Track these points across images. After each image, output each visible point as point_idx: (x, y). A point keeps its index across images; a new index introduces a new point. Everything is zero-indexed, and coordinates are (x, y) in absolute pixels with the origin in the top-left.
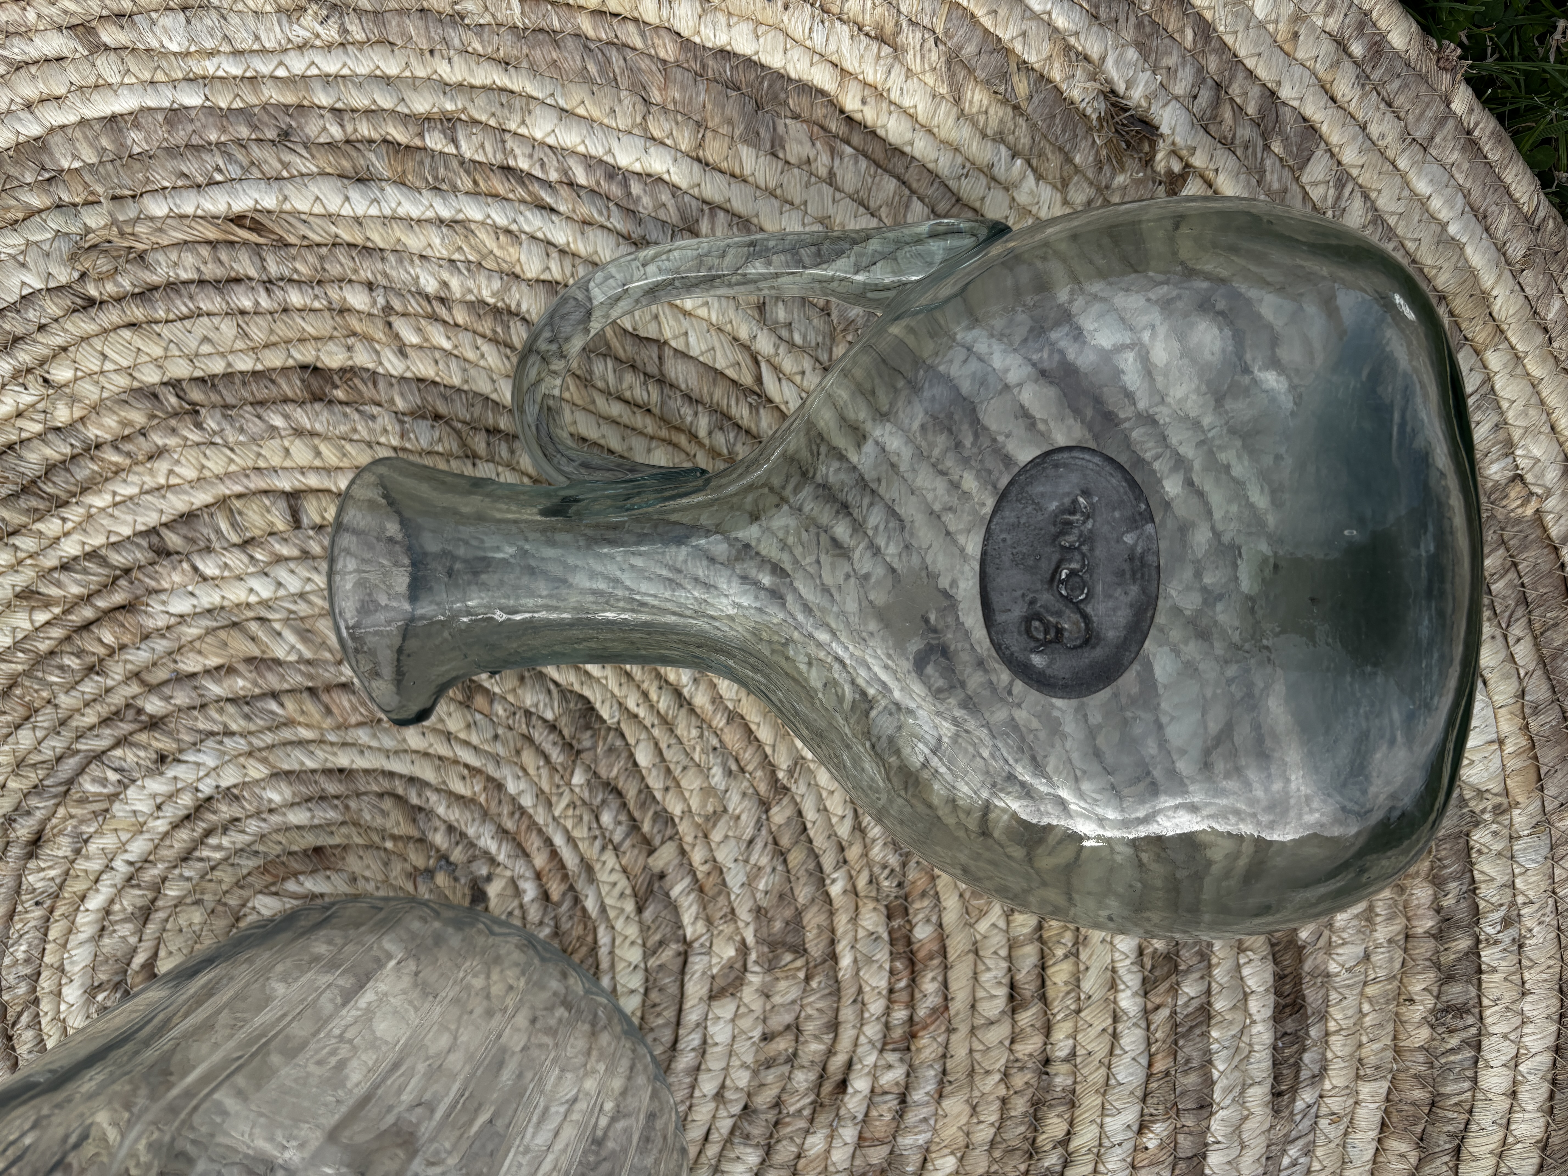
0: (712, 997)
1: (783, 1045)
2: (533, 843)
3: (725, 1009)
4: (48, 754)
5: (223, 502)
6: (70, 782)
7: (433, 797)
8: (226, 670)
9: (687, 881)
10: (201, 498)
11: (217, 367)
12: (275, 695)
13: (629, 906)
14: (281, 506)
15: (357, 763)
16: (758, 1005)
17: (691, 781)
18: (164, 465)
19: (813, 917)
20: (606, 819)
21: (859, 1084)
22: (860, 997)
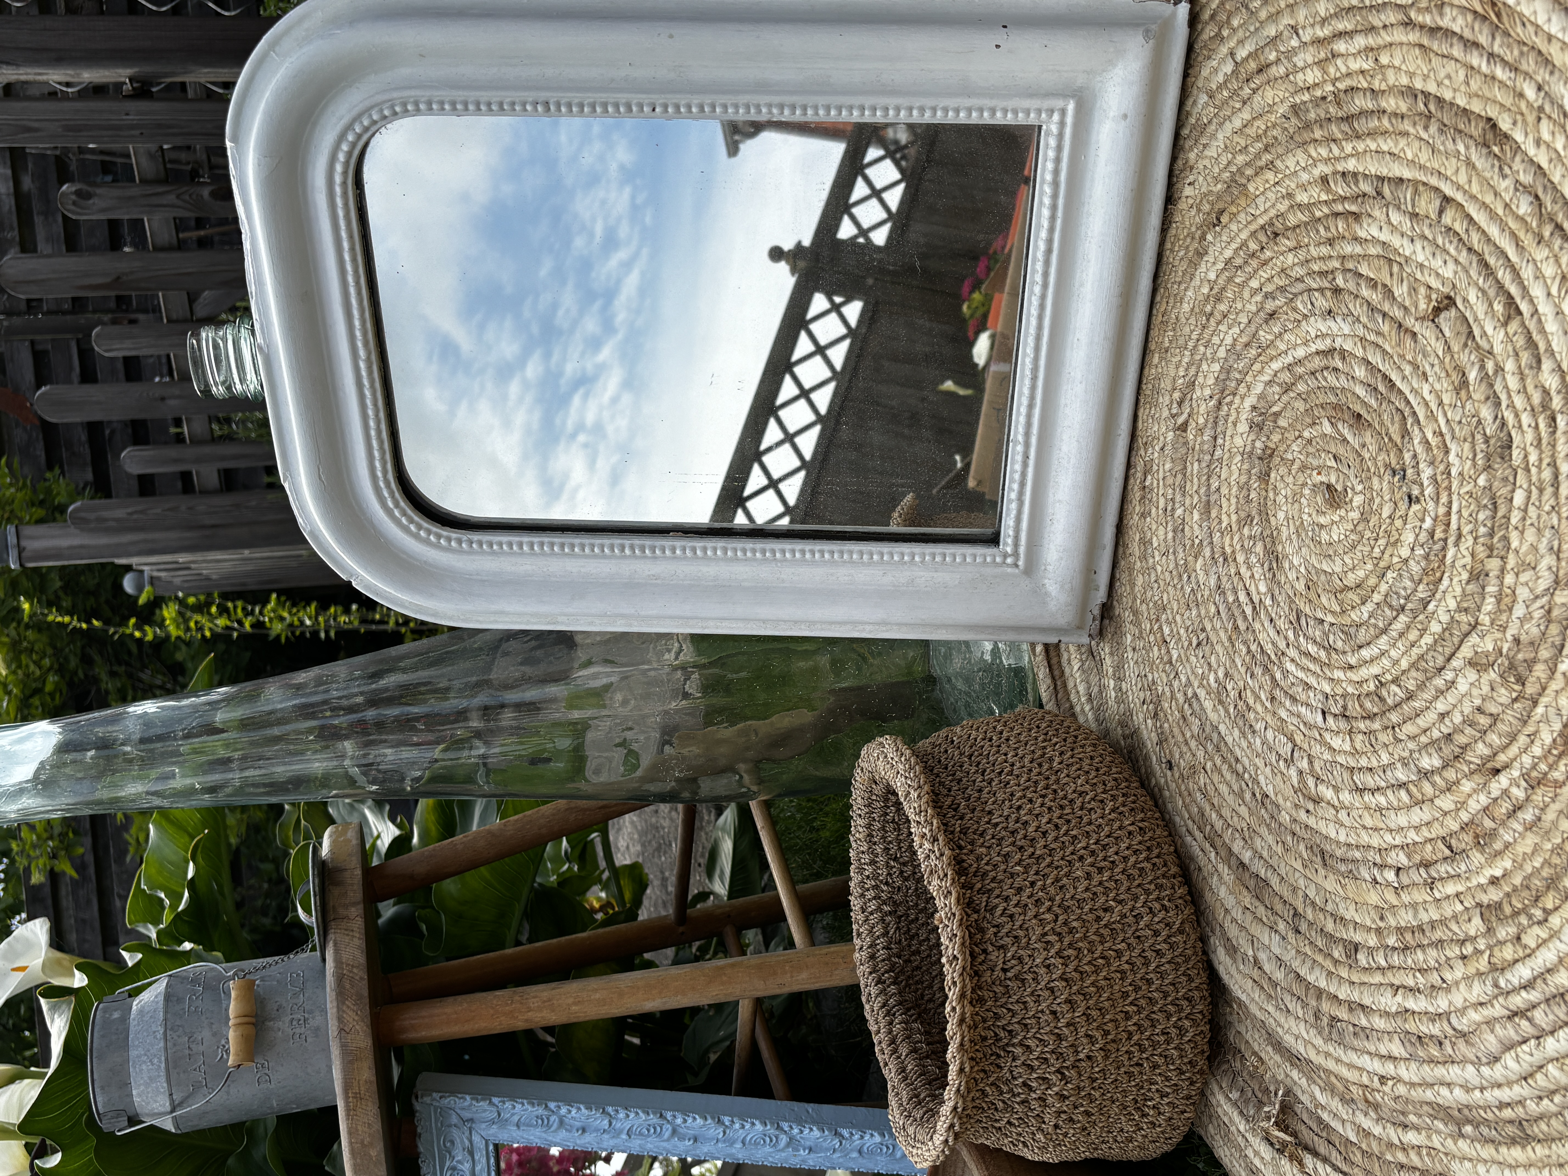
0: (1470, 663)
1: (1484, 721)
2: (1444, 499)
3: (1472, 675)
4: (1293, 274)
5: (1416, 183)
6: (1295, 295)
7: (1416, 431)
8: (1373, 284)
9: (1496, 589)
10: (1407, 174)
11: (1448, 95)
12: (1384, 315)
13: (1465, 576)
14: (1438, 203)
15: (1398, 383)
16: (1486, 689)
17: (1530, 535)
18: (1402, 142)
19: (1540, 670)
20: (1481, 516)
21: (1503, 780)
22: (1532, 737)
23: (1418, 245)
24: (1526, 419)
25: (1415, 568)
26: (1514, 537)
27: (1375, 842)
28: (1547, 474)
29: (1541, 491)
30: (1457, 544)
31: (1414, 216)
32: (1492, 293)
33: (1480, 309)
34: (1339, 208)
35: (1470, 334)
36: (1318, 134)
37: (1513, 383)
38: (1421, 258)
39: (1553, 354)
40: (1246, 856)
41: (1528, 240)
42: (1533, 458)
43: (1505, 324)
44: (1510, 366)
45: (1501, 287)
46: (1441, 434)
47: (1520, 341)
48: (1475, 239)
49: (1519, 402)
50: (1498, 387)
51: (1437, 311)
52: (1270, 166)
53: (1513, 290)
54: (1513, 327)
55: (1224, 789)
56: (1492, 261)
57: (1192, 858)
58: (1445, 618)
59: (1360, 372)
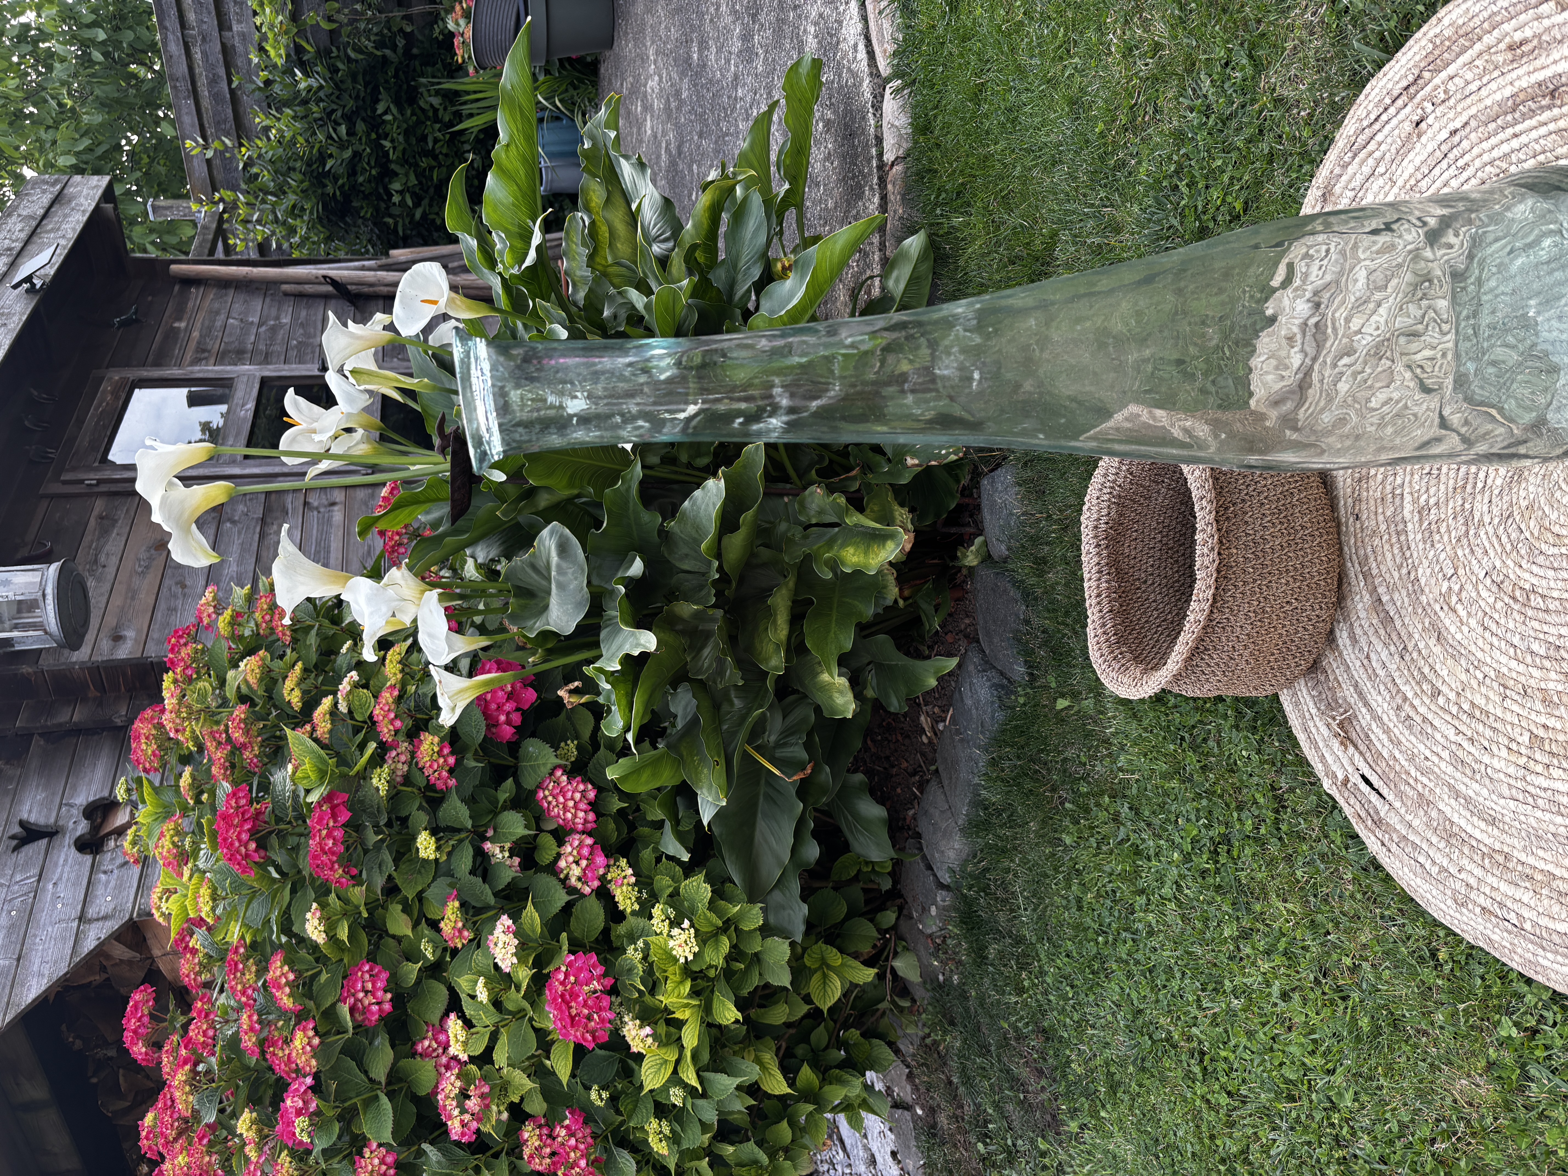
27: (1479, 655)
40: (1385, 599)
55: (1389, 556)
57: (1347, 576)
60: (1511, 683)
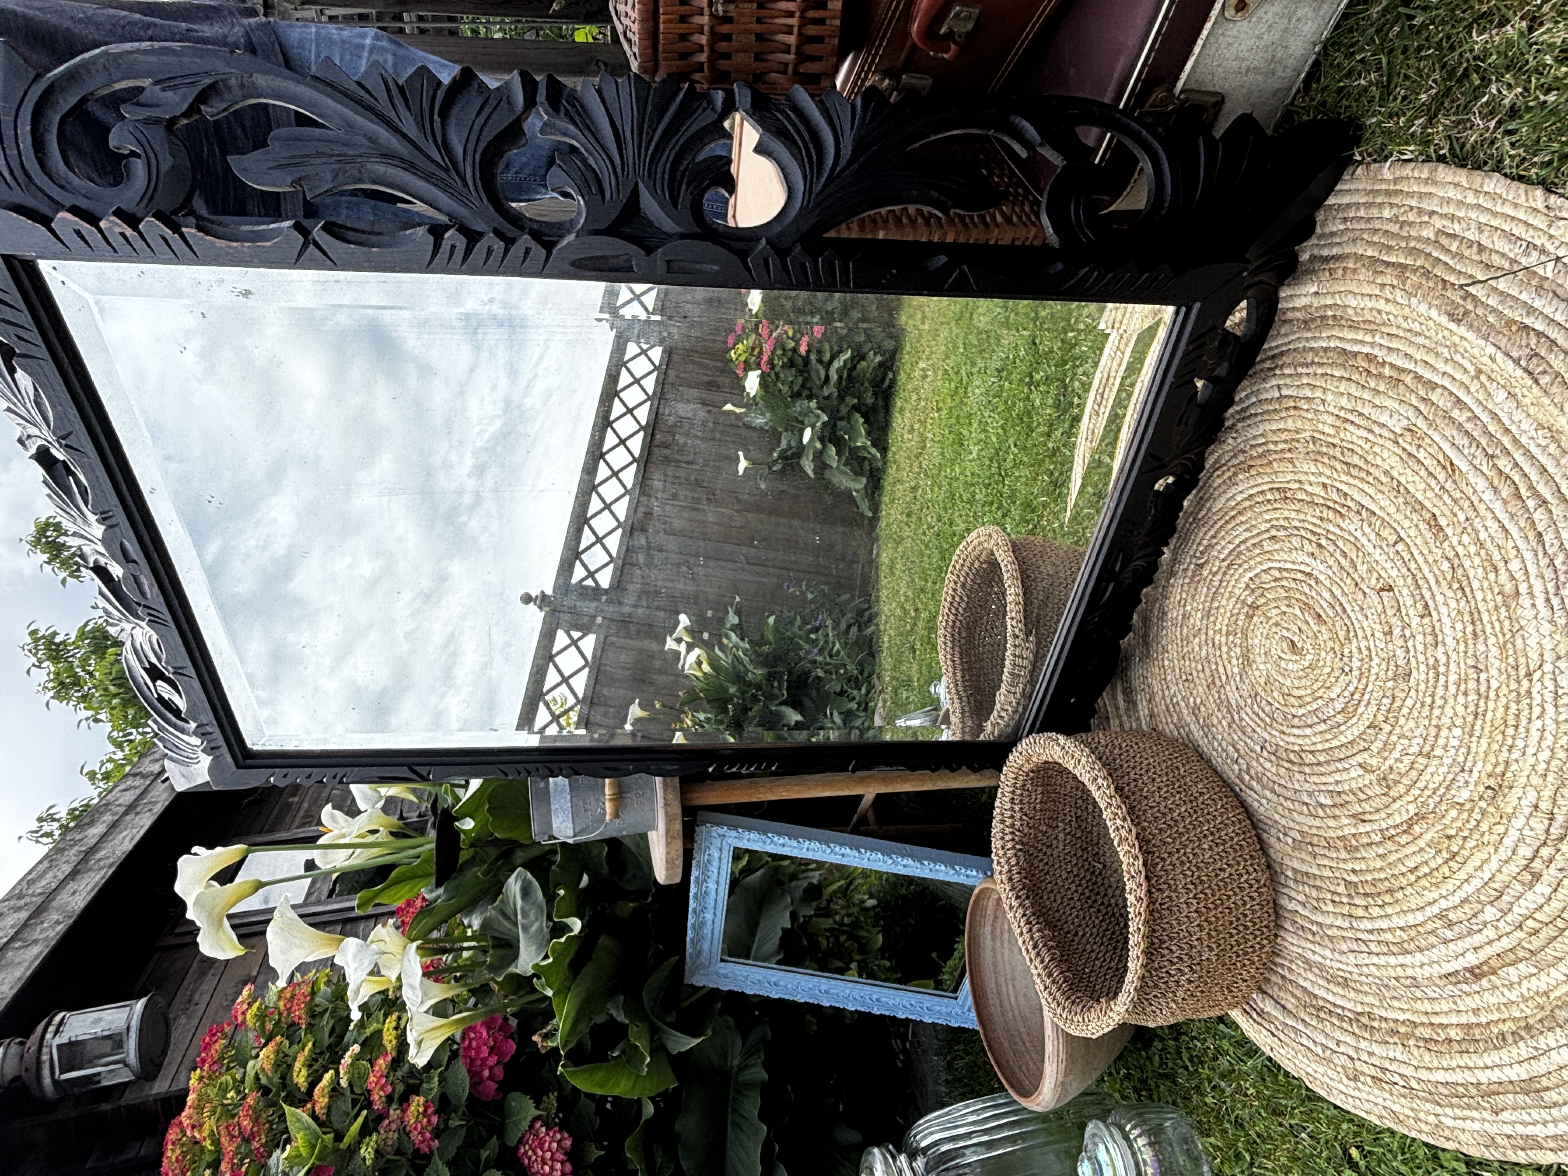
0: (1360, 765)
1: (1362, 795)
2: (1364, 681)
3: (1360, 771)
4: (1293, 523)
5: (1383, 520)
6: (1292, 535)
7: (1355, 640)
8: (1344, 555)
9: (1385, 738)
10: (1378, 512)
13: (1367, 723)
14: (1395, 537)
15: (1349, 611)
16: (1367, 782)
17: (1412, 724)
18: (1380, 496)
19: (1401, 789)
20: (1385, 701)
21: (1368, 827)
22: (1389, 816)
23: (1378, 551)
24: (1423, 668)
25: (1338, 706)
26: (1402, 721)
27: (1283, 821)
28: (1428, 700)
29: (1423, 705)
30: (1367, 706)
31: (1378, 535)
32: (1418, 598)
33: (1409, 602)
34: (1331, 504)
35: (1399, 610)
36: (1326, 461)
37: (1420, 648)
38: (1378, 558)
39: (1445, 644)
41: (1444, 584)
42: (1422, 687)
43: (1422, 617)
44: (1420, 638)
45: (1423, 597)
46: (1369, 649)
47: (1429, 630)
48: (1413, 566)
49: (1421, 658)
50: (1410, 644)
51: (1382, 590)
52: (1291, 461)
53: (1430, 602)
54: (1426, 620)
56: (1420, 582)
58: (1351, 738)
59: (1327, 595)
60: (1315, 840)
